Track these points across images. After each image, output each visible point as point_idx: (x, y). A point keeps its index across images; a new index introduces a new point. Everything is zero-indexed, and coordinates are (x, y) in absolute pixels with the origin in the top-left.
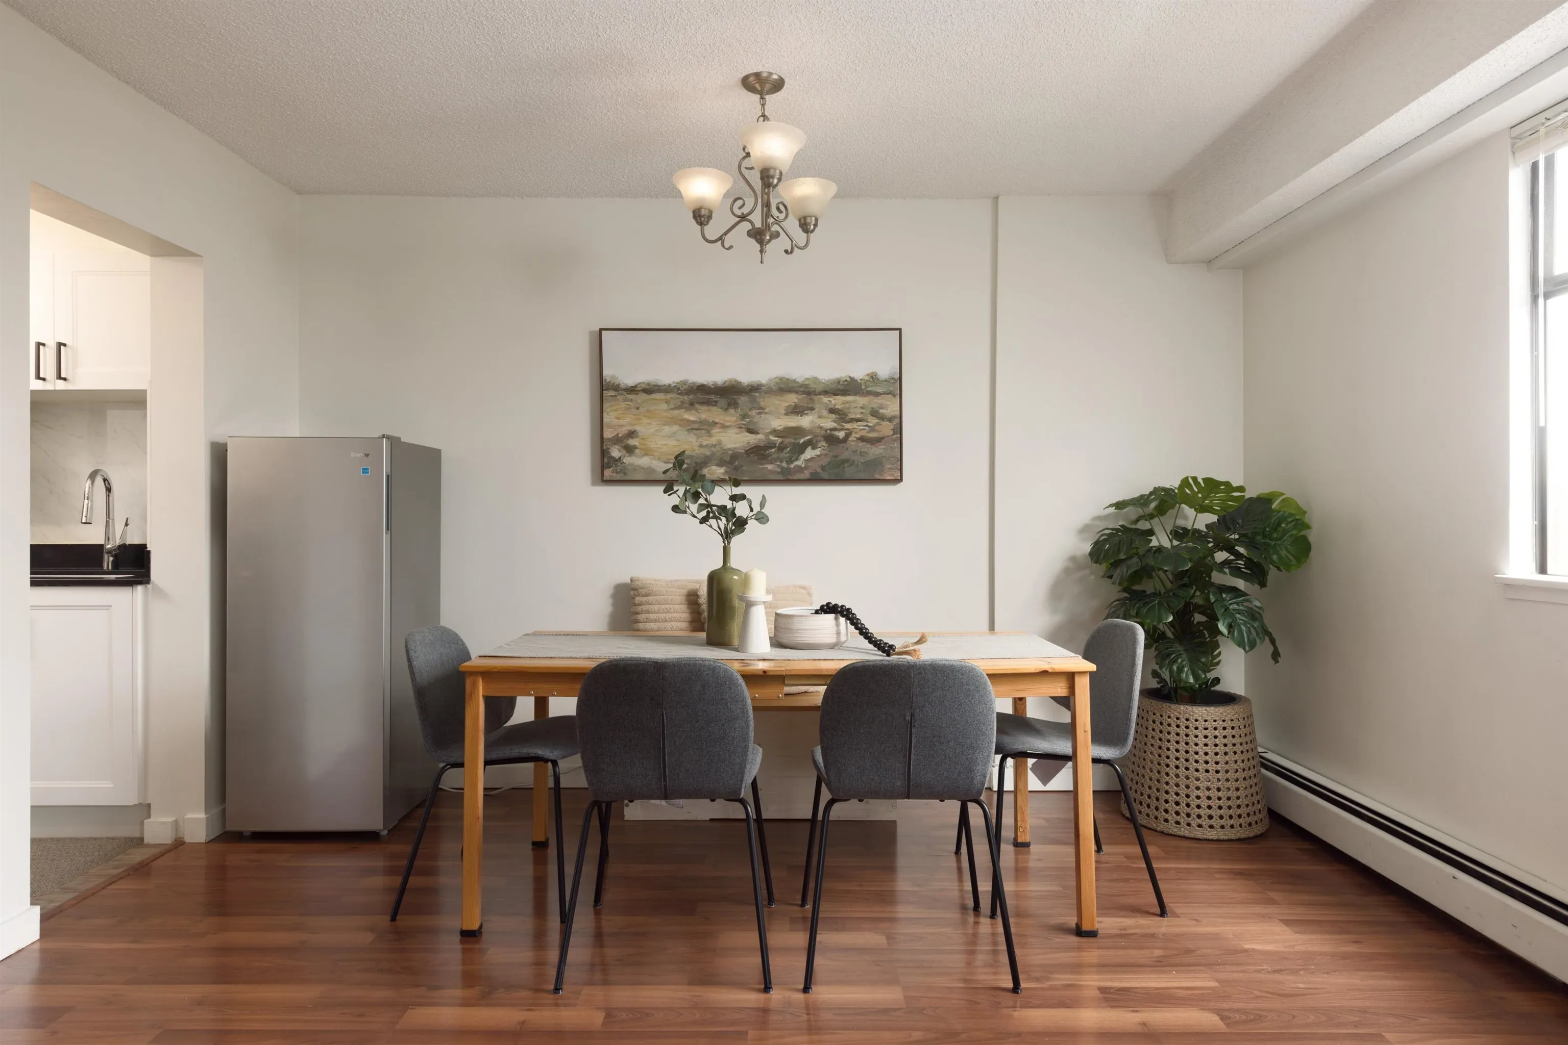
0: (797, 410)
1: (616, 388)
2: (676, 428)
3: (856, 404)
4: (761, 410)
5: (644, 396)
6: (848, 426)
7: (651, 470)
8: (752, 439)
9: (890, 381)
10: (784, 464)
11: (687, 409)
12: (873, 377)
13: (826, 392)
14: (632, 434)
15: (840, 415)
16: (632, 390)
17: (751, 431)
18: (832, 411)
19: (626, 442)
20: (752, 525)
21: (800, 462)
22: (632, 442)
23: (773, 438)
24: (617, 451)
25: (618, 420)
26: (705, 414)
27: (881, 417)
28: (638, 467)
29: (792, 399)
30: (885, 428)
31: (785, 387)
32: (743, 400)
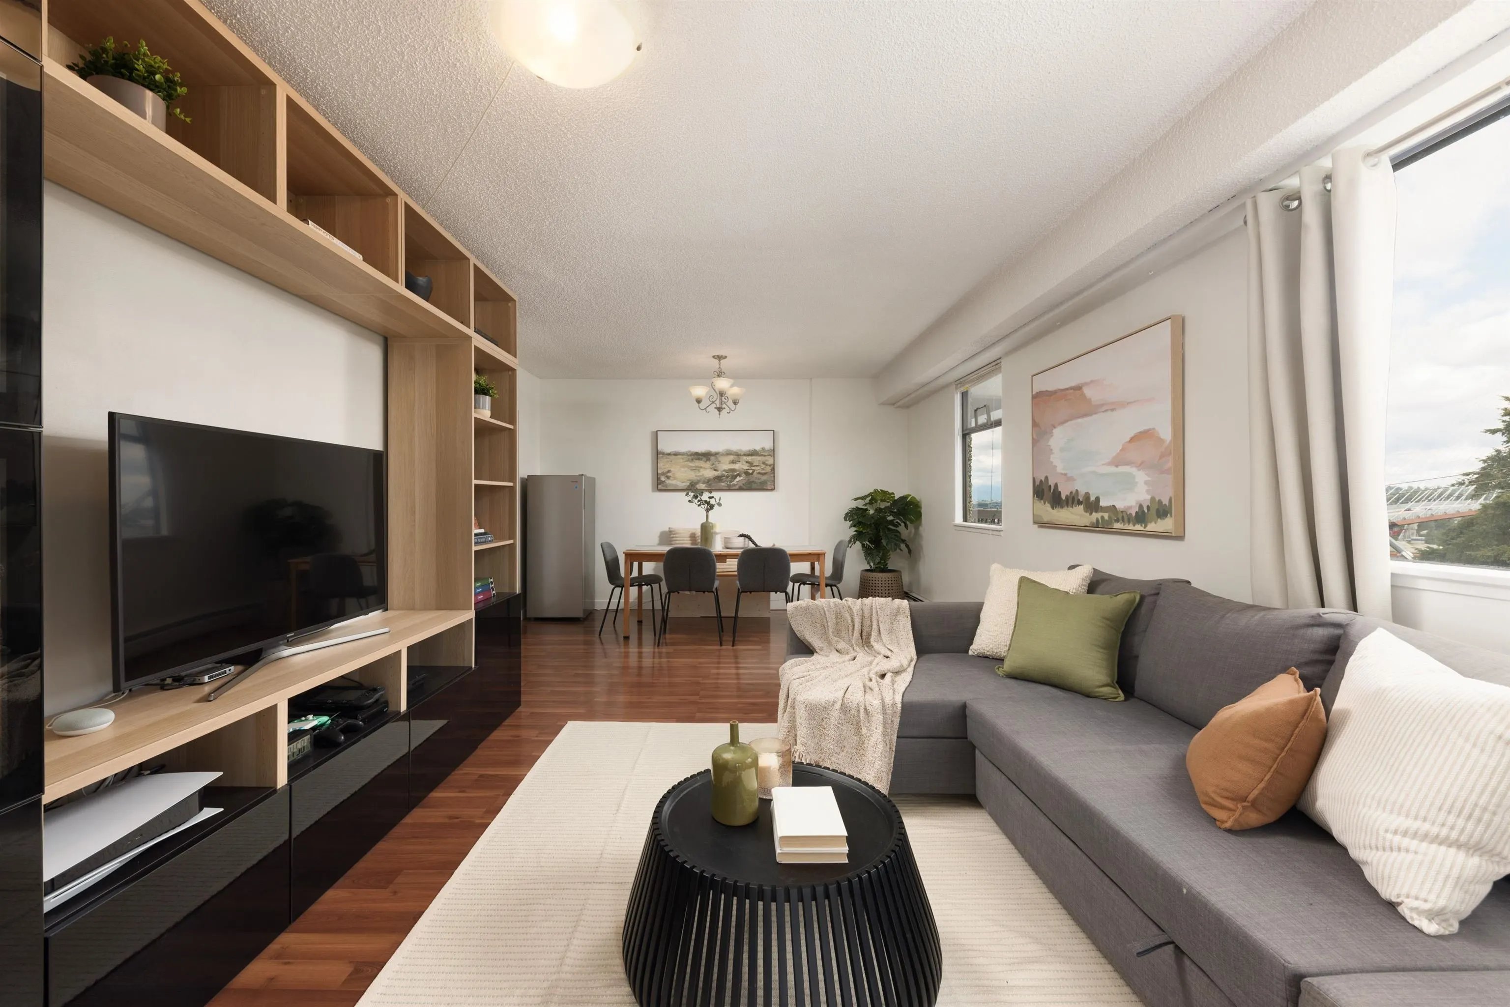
0: (733, 462)
1: (663, 454)
2: (686, 469)
3: (756, 460)
4: (719, 462)
5: (674, 457)
6: (753, 468)
7: (676, 485)
8: (716, 473)
9: (770, 450)
10: (729, 483)
11: (690, 462)
12: (763, 449)
13: (745, 455)
14: (669, 471)
15: (750, 464)
16: (669, 454)
17: (715, 470)
18: (747, 462)
19: (667, 474)
20: (716, 507)
21: (735, 482)
22: (669, 474)
23: (724, 473)
24: (663, 479)
25: (663, 466)
26: (697, 463)
27: (767, 465)
28: (672, 485)
29: (732, 458)
30: (768, 469)
31: (728, 453)
32: (712, 458)
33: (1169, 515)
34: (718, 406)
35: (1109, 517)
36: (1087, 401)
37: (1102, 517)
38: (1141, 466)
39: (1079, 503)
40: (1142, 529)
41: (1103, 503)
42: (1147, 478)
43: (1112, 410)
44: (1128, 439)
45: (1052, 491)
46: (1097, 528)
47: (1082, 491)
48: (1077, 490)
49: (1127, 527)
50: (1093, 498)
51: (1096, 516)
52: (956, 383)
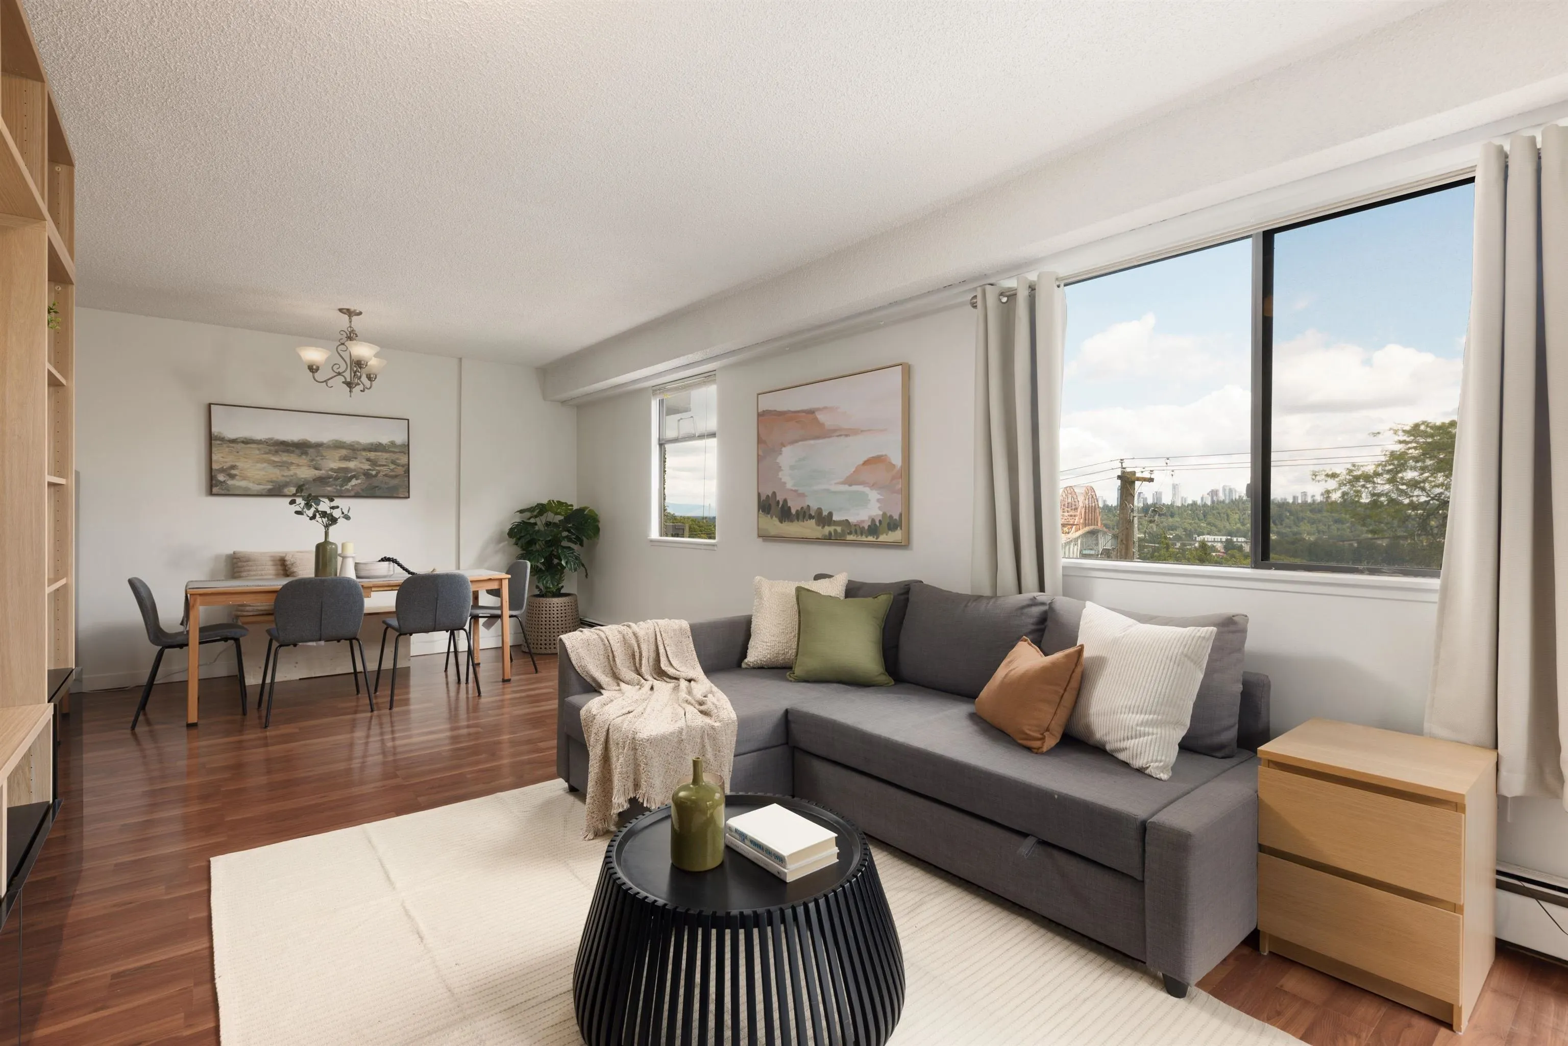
0: (346, 458)
1: (222, 439)
2: (265, 465)
3: (382, 457)
4: (323, 457)
5: (243, 445)
6: (377, 468)
7: (247, 489)
8: (317, 473)
9: (402, 446)
10: (338, 488)
11: (273, 455)
12: (393, 443)
13: (364, 450)
14: (233, 467)
15: (373, 463)
16: (234, 441)
17: (316, 469)
18: (368, 460)
19: (229, 472)
21: (349, 486)
22: (233, 472)
23: (330, 473)
24: (221, 477)
25: (221, 458)
26: (285, 457)
27: (398, 465)
28: (239, 487)
29: (344, 452)
30: (400, 470)
31: (338, 445)
32: (311, 451)
33: (899, 528)
34: (348, 380)
35: (843, 530)
36: (821, 425)
37: (835, 531)
38: (873, 486)
39: (811, 517)
40: (874, 540)
41: (835, 518)
42: (879, 497)
43: (846, 435)
44: (861, 462)
45: (780, 506)
46: (829, 539)
47: (814, 506)
48: (808, 506)
49: (859, 538)
50: (825, 513)
51: (827, 529)
52: (654, 388)
